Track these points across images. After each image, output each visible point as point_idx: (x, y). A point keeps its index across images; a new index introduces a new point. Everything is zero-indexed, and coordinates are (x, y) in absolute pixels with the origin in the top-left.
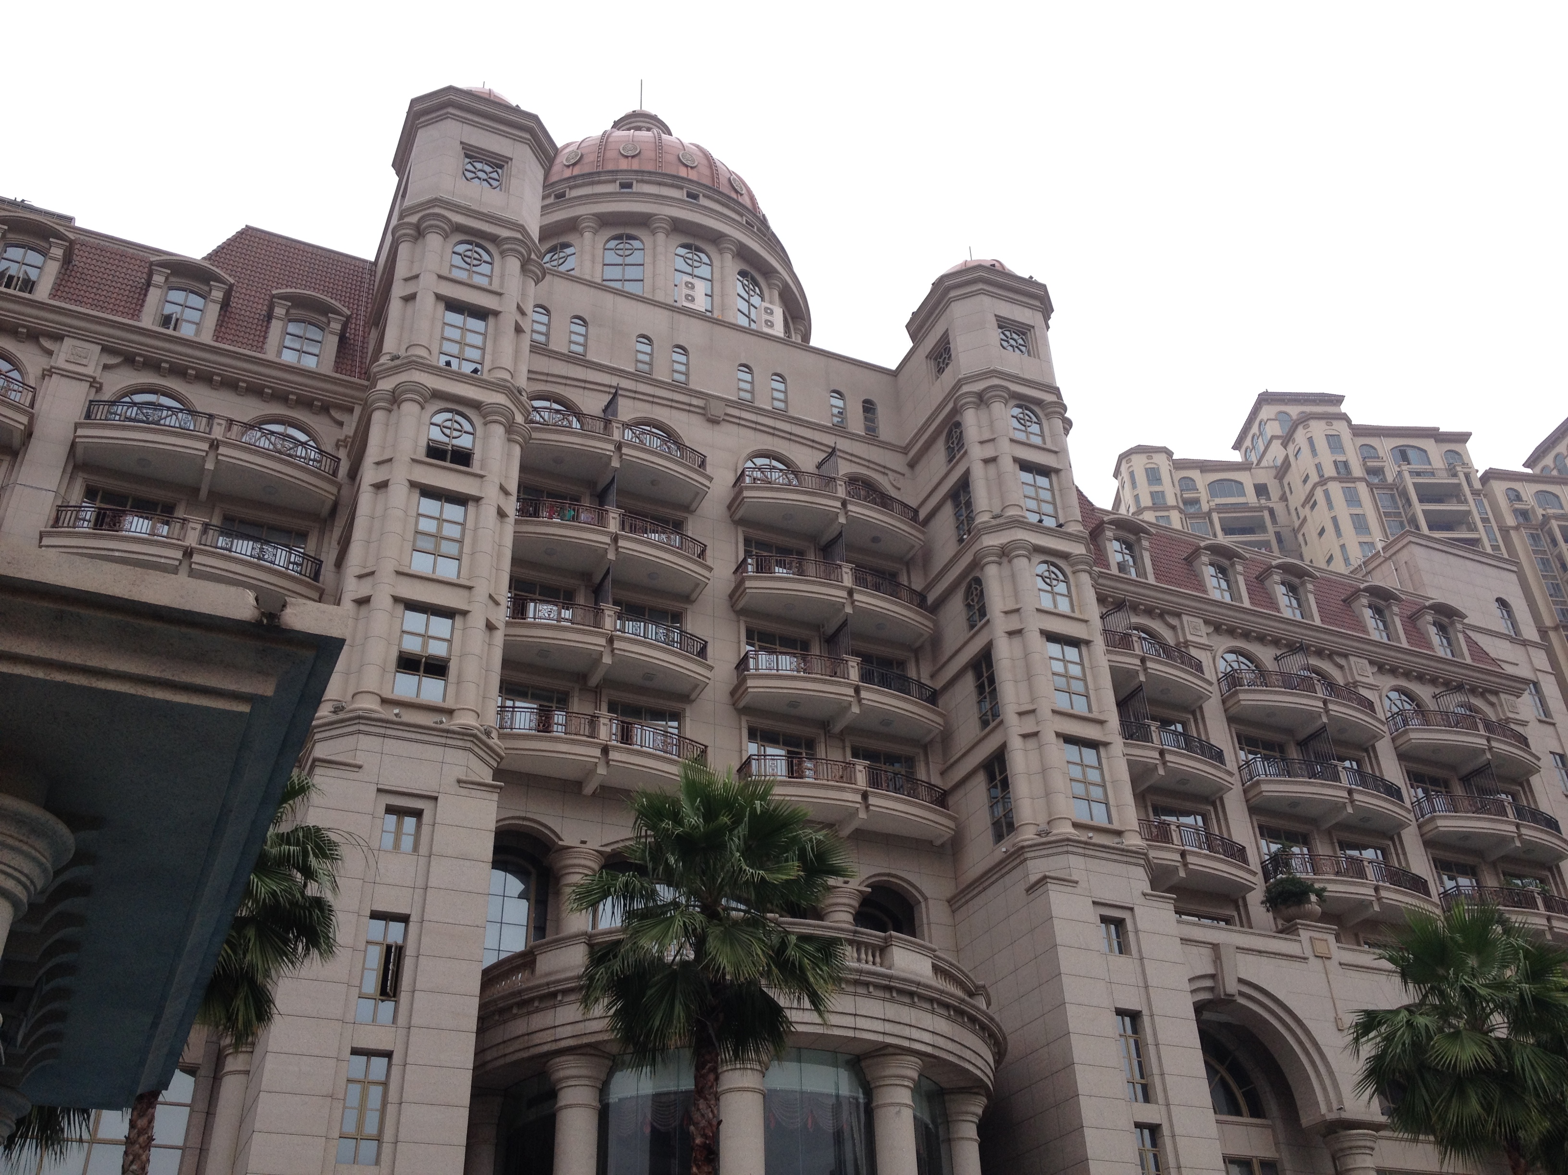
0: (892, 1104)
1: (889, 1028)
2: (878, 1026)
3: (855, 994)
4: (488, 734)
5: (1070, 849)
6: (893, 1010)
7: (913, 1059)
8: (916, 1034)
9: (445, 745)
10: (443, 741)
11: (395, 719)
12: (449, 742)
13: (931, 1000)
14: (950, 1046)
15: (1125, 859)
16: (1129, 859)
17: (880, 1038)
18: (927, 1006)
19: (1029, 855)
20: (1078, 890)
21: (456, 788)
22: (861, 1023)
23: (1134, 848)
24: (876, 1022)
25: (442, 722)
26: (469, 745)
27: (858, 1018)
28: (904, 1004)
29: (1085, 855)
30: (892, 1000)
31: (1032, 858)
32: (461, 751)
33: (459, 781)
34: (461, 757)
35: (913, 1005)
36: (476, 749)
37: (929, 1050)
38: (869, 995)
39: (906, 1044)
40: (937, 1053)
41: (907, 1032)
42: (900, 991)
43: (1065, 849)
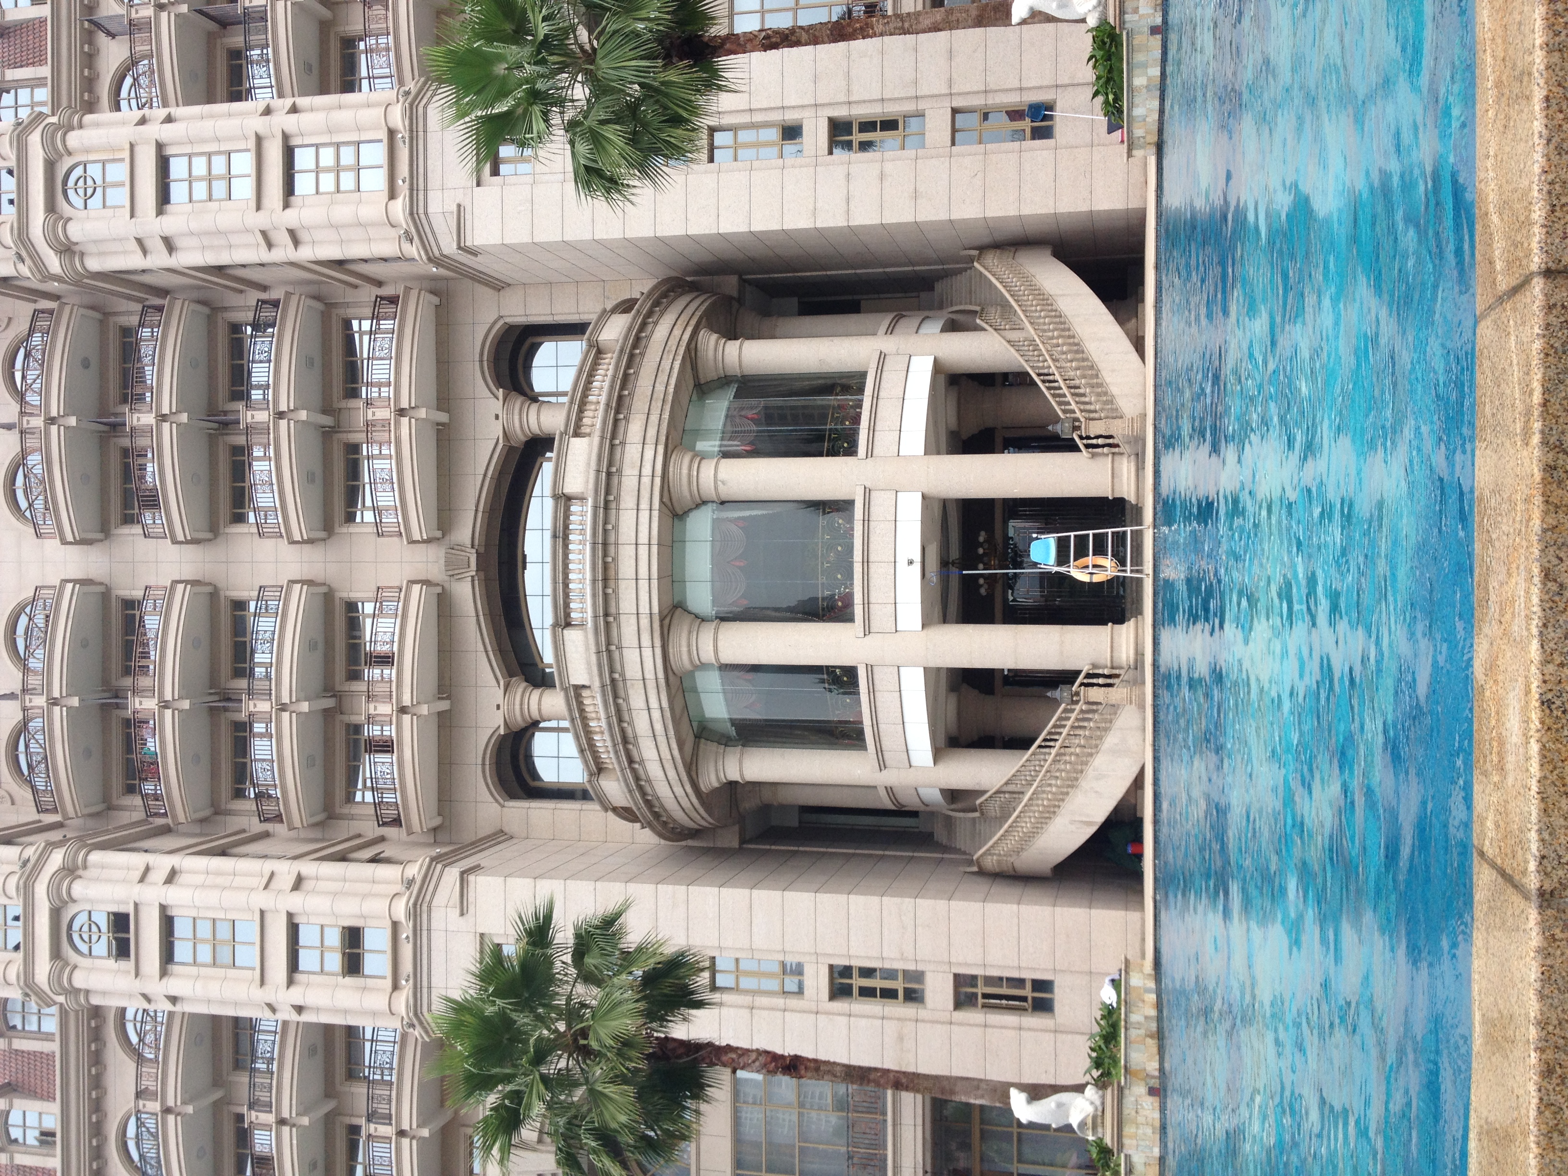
0: (716, 488)
1: (644, 505)
2: (644, 515)
3: (617, 544)
4: (410, 883)
5: (421, 211)
6: (628, 500)
7: (671, 469)
8: (647, 470)
9: (429, 930)
10: (425, 933)
11: (411, 982)
12: (425, 927)
13: (612, 446)
14: (654, 418)
15: (421, 134)
16: (421, 129)
17: (656, 514)
18: (618, 450)
19: (437, 253)
20: (467, 203)
21: (469, 917)
22: (643, 538)
23: (407, 123)
24: (641, 519)
25: (407, 937)
26: (425, 908)
27: (640, 541)
28: (620, 483)
29: (426, 190)
30: (617, 499)
32: (433, 915)
33: (462, 914)
34: (438, 916)
35: (620, 471)
36: (428, 898)
37: (661, 449)
38: (616, 528)
39: (658, 481)
40: (663, 439)
41: (646, 480)
42: (608, 492)
43: (422, 216)
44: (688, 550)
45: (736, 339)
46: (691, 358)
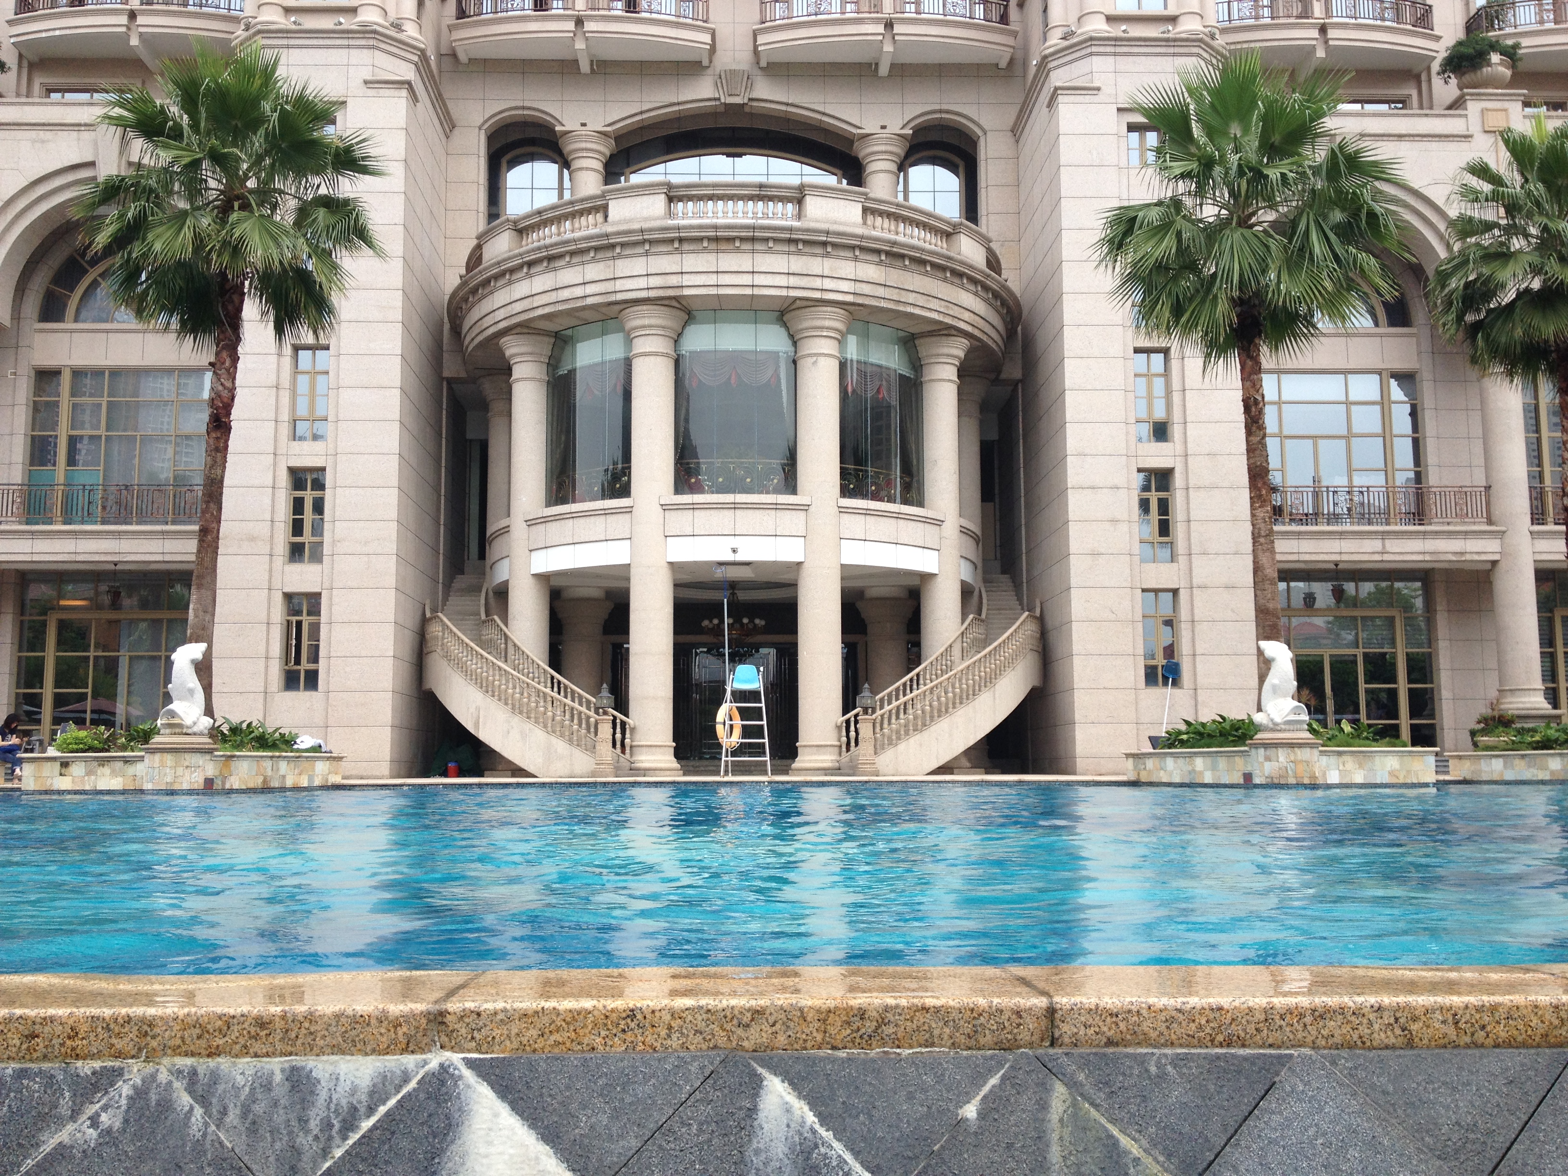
0: (810, 355)
1: (793, 281)
2: (782, 281)
3: (753, 251)
4: (398, 27)
5: (1094, 49)
6: (798, 263)
7: (829, 309)
8: (828, 284)
9: (349, 47)
10: (345, 42)
11: (294, 27)
12: (352, 42)
13: (853, 248)
14: (880, 292)
15: (1171, 50)
16: (1177, 50)
17: (784, 293)
18: (849, 254)
19: (1051, 65)
20: (1101, 97)
21: (363, 90)
22: (759, 280)
23: (1183, 36)
24: (778, 277)
25: (341, 24)
26: (371, 42)
27: (756, 276)
28: (815, 255)
29: (1115, 54)
30: (799, 253)
31: (1058, 67)
32: (365, 51)
33: (366, 82)
34: (364, 56)
35: (827, 255)
36: (383, 46)
37: (849, 298)
38: (770, 251)
39: (817, 295)
40: (860, 300)
41: (818, 283)
42: (806, 242)
43: (1089, 50)
44: (747, 326)
45: (959, 377)
46: (940, 330)
